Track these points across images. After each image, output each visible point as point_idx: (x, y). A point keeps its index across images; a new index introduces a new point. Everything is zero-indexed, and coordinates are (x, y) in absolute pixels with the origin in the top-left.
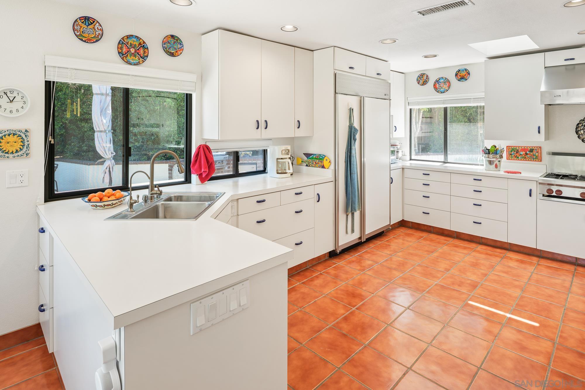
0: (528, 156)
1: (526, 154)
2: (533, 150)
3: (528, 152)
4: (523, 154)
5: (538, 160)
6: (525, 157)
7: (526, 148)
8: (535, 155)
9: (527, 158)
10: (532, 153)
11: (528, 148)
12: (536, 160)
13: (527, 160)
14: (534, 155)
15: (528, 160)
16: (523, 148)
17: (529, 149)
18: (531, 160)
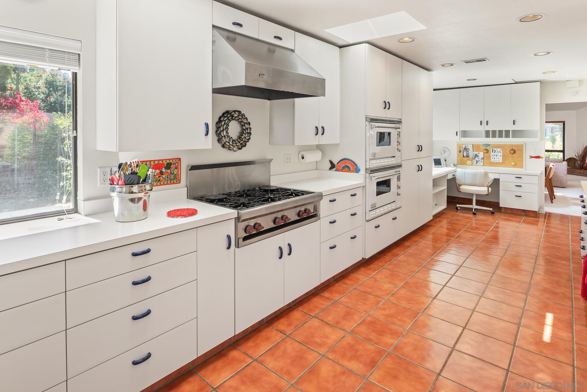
0: (164, 176)
1: (162, 173)
2: (171, 164)
3: (164, 170)
4: (158, 174)
5: (177, 181)
6: (159, 179)
7: (160, 162)
8: (174, 173)
9: (162, 181)
10: (169, 171)
11: (164, 162)
12: (174, 182)
13: (162, 183)
14: (171, 174)
15: (164, 183)
16: (156, 162)
17: (165, 164)
18: (167, 184)
